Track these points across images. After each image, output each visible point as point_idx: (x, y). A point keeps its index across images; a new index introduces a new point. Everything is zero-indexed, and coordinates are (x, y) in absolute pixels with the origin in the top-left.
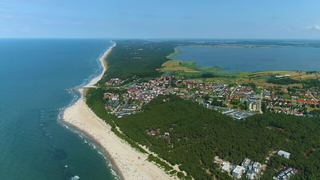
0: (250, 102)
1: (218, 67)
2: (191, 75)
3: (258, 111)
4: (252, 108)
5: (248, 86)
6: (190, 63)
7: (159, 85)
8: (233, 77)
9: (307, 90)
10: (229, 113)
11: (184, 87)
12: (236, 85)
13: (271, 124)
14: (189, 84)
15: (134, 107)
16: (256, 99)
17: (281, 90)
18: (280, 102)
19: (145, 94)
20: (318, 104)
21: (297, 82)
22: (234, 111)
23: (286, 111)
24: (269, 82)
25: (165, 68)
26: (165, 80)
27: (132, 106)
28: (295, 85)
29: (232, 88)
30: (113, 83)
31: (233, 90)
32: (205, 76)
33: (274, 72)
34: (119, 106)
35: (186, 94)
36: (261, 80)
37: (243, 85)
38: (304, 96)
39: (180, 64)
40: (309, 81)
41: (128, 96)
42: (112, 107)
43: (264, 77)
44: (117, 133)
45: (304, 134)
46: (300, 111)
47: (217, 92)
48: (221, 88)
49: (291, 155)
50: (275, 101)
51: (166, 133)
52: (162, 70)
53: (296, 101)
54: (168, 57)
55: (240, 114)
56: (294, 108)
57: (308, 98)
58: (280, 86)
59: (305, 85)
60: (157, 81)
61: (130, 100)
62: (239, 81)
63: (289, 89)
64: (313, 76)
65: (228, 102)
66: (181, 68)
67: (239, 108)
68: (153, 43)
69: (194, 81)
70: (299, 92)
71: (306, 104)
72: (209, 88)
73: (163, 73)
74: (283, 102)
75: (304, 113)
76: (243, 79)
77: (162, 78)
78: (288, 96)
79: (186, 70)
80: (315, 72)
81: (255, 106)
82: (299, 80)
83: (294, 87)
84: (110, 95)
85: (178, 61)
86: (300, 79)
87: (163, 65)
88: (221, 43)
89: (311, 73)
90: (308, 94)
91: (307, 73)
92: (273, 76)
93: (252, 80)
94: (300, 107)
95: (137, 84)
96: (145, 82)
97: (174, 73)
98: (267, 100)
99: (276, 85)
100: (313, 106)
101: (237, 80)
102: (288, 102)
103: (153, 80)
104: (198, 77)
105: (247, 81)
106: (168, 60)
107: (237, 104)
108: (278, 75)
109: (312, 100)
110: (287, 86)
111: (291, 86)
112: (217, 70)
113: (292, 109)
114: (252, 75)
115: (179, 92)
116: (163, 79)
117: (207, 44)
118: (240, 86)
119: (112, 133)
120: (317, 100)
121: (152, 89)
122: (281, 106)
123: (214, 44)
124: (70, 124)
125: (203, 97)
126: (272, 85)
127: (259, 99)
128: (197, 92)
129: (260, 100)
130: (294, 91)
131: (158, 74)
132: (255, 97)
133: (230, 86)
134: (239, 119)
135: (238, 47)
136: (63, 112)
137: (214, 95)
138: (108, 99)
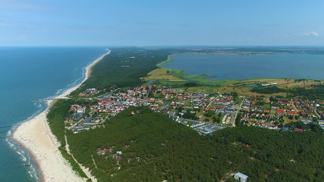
0: (225, 114)
1: (205, 75)
2: (173, 84)
3: (231, 124)
4: (225, 121)
5: (229, 95)
6: (178, 71)
7: (136, 95)
8: (218, 86)
9: (290, 100)
10: (199, 126)
11: (162, 97)
12: (218, 94)
13: (239, 140)
14: (167, 95)
15: (98, 121)
16: (233, 111)
17: (263, 99)
18: (257, 113)
19: (116, 106)
20: (298, 115)
21: (282, 91)
22: (205, 125)
23: (261, 124)
24: (253, 91)
25: (150, 77)
26: (144, 90)
27: (96, 120)
28: (280, 94)
29: (212, 98)
30: (88, 93)
31: (213, 100)
32: (188, 85)
33: (261, 81)
34: (83, 119)
35: (160, 105)
36: (245, 89)
37: (225, 94)
38: (285, 107)
39: (168, 72)
40: (295, 90)
41: (97, 108)
42: (74, 121)
43: (250, 85)
44: (64, 152)
45: (271, 151)
46: (276, 124)
47: (195, 102)
48: (200, 98)
49: (248, 179)
50: (253, 112)
51: (118, 152)
52: (146, 79)
53: (275, 112)
54: (158, 65)
55: (209, 127)
56: (271, 120)
57: (288, 109)
58: (262, 95)
59: (289, 94)
60: (135, 91)
61: (96, 113)
62: (222, 90)
63: (271, 99)
64: (301, 84)
65: (202, 114)
66: (166, 77)
67: (211, 121)
68: (148, 51)
69: (174, 91)
70: (281, 102)
71: (285, 115)
72: (187, 98)
73: (146, 82)
74: (261, 114)
75: (279, 126)
76: (227, 88)
77: (142, 87)
78: (269, 106)
79: (171, 78)
80: (304, 80)
81: (229, 118)
82: (285, 88)
83: (277, 97)
84: (77, 107)
85: (166, 70)
86: (287, 87)
87: (148, 74)
88: (217, 50)
89: (300, 81)
90: (291, 104)
91: (296, 81)
92: (259, 84)
93: (236, 89)
94: (277, 119)
95: (113, 95)
96: (121, 92)
97: (158, 82)
98: (244, 111)
99: (259, 95)
100: (291, 118)
101: (220, 89)
102: (266, 114)
103: (132, 89)
104: (180, 87)
105: (230, 90)
106: (157, 68)
107: (210, 116)
108: (265, 83)
109: (292, 110)
110: (269, 96)
111: (274, 95)
112: (204, 78)
113: (268, 121)
114: (238, 84)
115: (153, 103)
116: (142, 89)
117: (203, 51)
118: (221, 96)
119: (59, 152)
120: (297, 111)
121: (125, 100)
122: (257, 118)
123: (210, 51)
124: (18, 142)
125: (176, 109)
126: (255, 94)
127: (236, 110)
128: (173, 102)
129: (237, 112)
130: (276, 101)
131: (140, 83)
132: (233, 107)
133: (210, 96)
134: (206, 133)
135: (233, 54)
136: (17, 127)
137: (190, 106)
138: (72, 112)
